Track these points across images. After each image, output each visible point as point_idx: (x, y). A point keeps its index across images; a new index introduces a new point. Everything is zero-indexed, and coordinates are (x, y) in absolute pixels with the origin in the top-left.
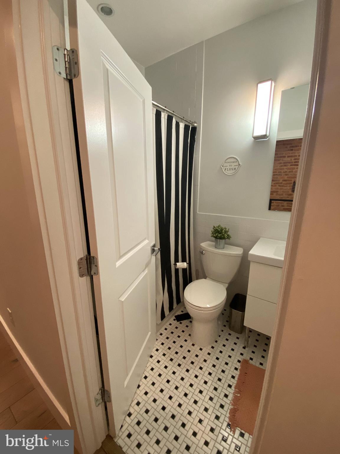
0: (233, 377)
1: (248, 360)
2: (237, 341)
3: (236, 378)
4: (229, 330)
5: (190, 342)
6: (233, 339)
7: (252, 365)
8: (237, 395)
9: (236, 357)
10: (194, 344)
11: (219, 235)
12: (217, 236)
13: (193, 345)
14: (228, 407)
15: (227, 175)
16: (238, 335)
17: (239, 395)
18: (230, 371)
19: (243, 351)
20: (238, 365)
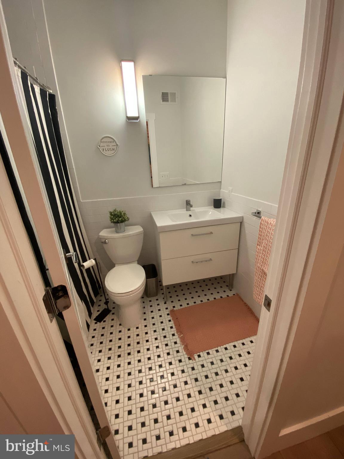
0: (172, 327)
1: (172, 309)
2: (158, 302)
3: (174, 327)
4: (148, 298)
5: (125, 330)
6: (154, 303)
7: (177, 310)
8: (181, 336)
9: (165, 313)
10: (128, 328)
11: (120, 219)
12: (118, 221)
13: (129, 330)
14: (181, 349)
15: (108, 156)
16: (156, 298)
17: (182, 335)
18: (167, 325)
19: (166, 306)
20: (169, 317)
